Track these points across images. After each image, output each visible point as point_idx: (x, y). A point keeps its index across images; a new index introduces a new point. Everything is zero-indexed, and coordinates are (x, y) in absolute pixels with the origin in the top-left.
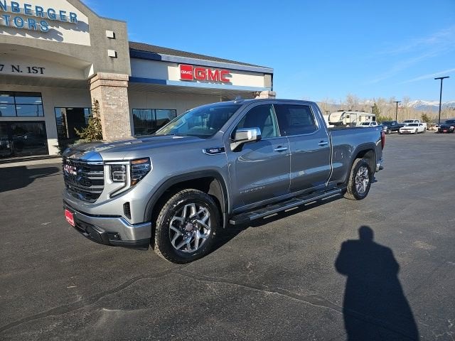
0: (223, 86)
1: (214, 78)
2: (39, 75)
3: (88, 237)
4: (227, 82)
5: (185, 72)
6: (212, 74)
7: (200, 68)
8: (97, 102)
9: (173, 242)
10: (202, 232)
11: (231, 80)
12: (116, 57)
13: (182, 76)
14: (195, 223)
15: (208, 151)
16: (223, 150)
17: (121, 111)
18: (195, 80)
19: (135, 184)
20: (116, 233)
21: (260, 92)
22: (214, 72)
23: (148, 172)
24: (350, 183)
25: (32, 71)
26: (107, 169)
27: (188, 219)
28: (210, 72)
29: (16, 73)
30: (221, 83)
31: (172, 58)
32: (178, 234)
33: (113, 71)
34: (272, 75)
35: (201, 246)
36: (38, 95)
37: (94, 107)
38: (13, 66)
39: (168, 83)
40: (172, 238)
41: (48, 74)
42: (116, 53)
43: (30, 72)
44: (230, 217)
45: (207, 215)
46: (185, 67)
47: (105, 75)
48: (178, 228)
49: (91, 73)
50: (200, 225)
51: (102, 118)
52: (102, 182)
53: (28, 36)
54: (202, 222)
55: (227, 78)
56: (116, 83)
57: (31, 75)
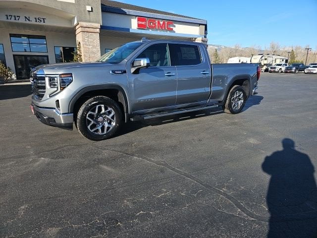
0: (168, 34)
1: (161, 27)
2: (42, 23)
3: (41, 121)
4: (171, 30)
5: (141, 23)
6: (160, 24)
7: (152, 19)
8: (80, 43)
9: (89, 127)
10: (110, 123)
11: (174, 29)
12: (92, 11)
13: (139, 25)
14: (105, 117)
15: (114, 72)
16: (125, 72)
17: (94, 50)
18: (148, 29)
19: (63, 89)
20: (53, 118)
21: (196, 38)
22: (162, 23)
23: (71, 82)
24: (227, 102)
25: (38, 20)
26: (47, 79)
27: (99, 114)
28: (159, 23)
29: (28, 22)
30: (167, 31)
31: (132, 12)
32: (92, 122)
33: (90, 21)
34: (206, 26)
35: (108, 131)
36: (43, 37)
37: (78, 46)
38: (26, 17)
39: (131, 31)
40: (89, 125)
41: (48, 23)
42: (92, 8)
43: (36, 21)
44: (130, 116)
45: (113, 113)
46: (140, 18)
47: (84, 24)
48: (92, 119)
49: (76, 23)
50: (108, 119)
51: (82, 54)
52: (44, 88)
54: (110, 117)
55: (171, 27)
56: (92, 30)
57: (38, 23)
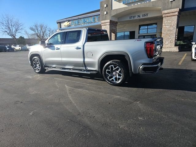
2: (146, 17)
17: (171, 28)
29: (139, 18)
38: (138, 16)
41: (149, 16)
47: (166, 12)
53: (139, 3)
56: (171, 14)
57: (144, 17)
